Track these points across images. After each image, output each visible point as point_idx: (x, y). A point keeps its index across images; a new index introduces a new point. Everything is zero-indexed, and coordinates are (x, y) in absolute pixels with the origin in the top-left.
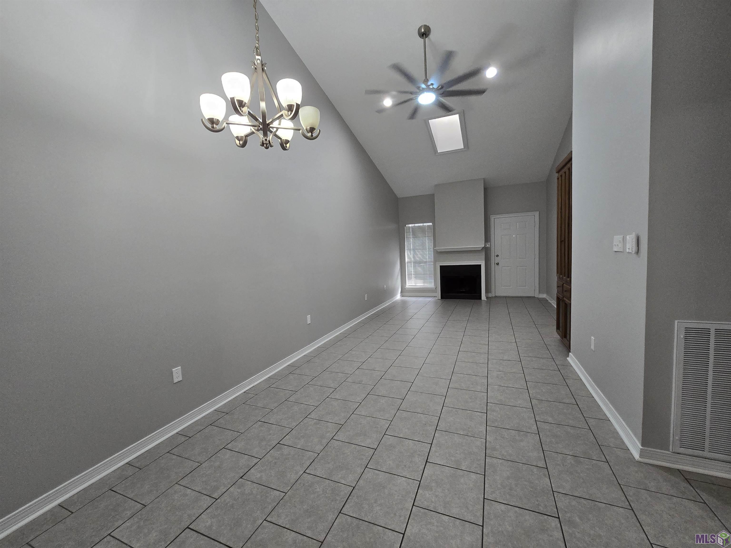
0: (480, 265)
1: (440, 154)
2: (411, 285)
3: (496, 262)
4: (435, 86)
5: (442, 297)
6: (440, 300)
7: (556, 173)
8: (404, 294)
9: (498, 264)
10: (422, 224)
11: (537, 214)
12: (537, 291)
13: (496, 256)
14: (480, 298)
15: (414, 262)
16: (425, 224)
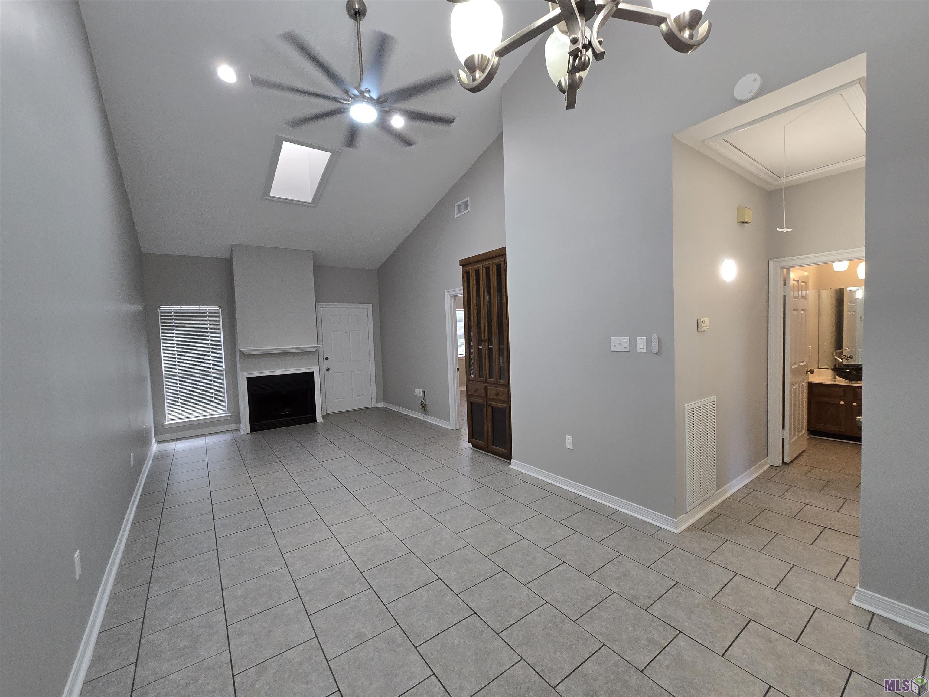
0: (313, 372)
1: (270, 198)
2: (178, 417)
3: (326, 368)
4: (374, 96)
5: (253, 429)
6: (249, 435)
7: (460, 265)
8: (162, 437)
9: (328, 370)
10: (197, 308)
11: (370, 306)
12: (375, 399)
13: (326, 359)
14: (314, 420)
15: (180, 375)
16: (203, 308)
